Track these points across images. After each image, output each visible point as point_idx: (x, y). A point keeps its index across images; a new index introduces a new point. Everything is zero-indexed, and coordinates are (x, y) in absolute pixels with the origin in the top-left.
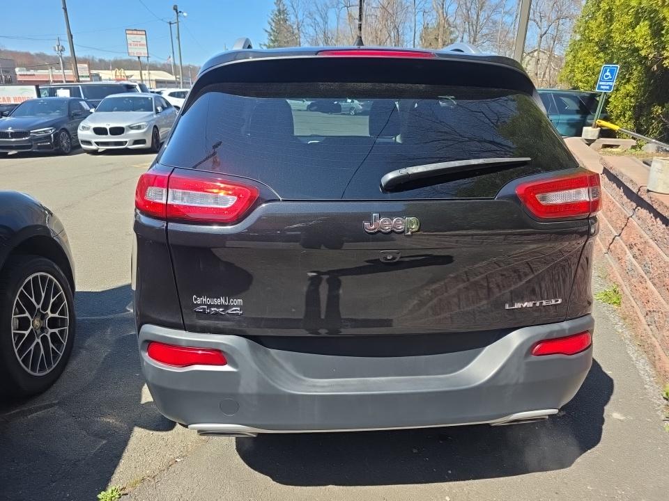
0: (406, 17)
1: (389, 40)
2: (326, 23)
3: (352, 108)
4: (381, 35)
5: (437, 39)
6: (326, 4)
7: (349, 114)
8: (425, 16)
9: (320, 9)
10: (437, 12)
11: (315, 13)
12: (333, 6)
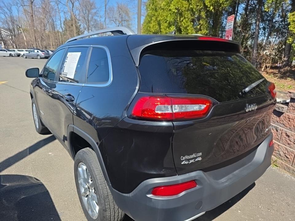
0: (56, 14)
1: (48, 24)
2: (11, 13)
3: (38, 55)
4: (44, 21)
5: (72, 25)
6: (10, 3)
7: (37, 58)
8: (65, 14)
9: (6, 5)
10: (71, 13)
11: (4, 7)
12: (14, 5)
